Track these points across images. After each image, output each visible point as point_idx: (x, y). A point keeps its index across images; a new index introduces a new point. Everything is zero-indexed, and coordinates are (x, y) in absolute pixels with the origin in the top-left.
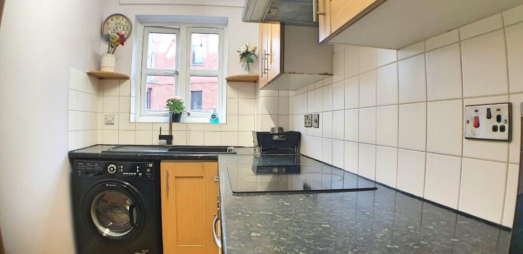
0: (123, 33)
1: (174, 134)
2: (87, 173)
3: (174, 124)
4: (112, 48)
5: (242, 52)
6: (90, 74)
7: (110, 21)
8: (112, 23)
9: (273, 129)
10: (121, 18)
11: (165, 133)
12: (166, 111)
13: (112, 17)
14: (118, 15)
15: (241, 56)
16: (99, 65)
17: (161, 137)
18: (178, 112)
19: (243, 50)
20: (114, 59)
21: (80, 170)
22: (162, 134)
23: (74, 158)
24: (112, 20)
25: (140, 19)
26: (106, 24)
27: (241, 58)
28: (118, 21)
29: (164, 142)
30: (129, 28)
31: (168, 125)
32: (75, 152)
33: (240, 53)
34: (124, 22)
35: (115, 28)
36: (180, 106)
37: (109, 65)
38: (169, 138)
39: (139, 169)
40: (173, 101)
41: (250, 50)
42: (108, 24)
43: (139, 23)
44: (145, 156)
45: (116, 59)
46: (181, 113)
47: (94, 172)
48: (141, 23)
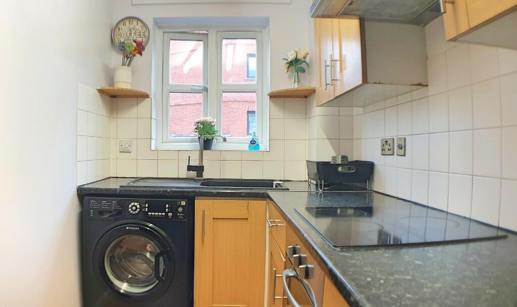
0: (139, 39)
1: (205, 164)
2: (101, 213)
3: (205, 152)
4: (127, 59)
5: (289, 60)
6: (101, 91)
7: (121, 25)
8: (124, 29)
9: (334, 158)
10: (135, 22)
11: (195, 163)
12: (195, 135)
13: (124, 22)
14: (131, 18)
15: (288, 65)
16: (111, 81)
17: (190, 168)
18: (210, 137)
19: (291, 57)
20: (130, 73)
21: (91, 209)
22: (191, 164)
23: (84, 194)
24: (125, 24)
25: (158, 23)
26: (117, 30)
27: (289, 67)
28: (132, 26)
29: (193, 174)
30: (146, 34)
31: (198, 153)
32: (85, 187)
33: (286, 61)
34: (139, 26)
35: (128, 35)
36: (211, 129)
37: (124, 80)
38: (199, 169)
39: (168, 208)
40: (203, 123)
41: (300, 57)
42: (119, 29)
43: (157, 28)
44: (176, 191)
45: (132, 72)
46: (213, 139)
47: (111, 212)
48: (159, 28)
